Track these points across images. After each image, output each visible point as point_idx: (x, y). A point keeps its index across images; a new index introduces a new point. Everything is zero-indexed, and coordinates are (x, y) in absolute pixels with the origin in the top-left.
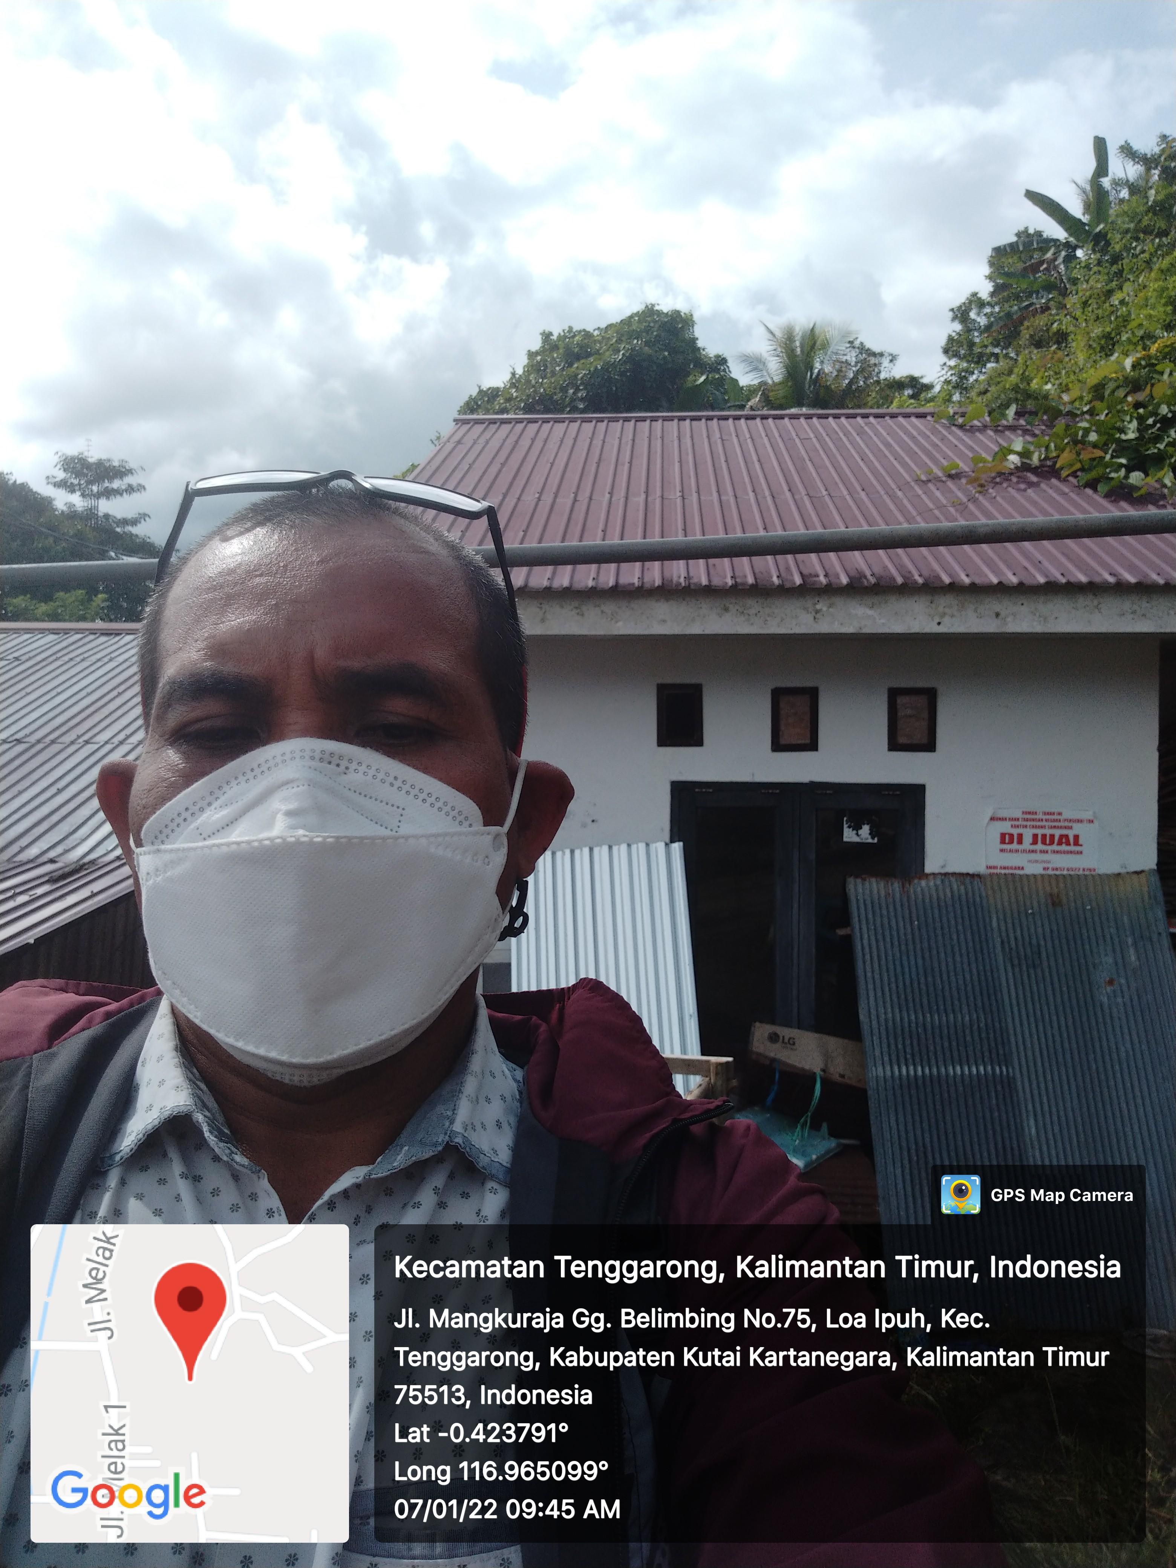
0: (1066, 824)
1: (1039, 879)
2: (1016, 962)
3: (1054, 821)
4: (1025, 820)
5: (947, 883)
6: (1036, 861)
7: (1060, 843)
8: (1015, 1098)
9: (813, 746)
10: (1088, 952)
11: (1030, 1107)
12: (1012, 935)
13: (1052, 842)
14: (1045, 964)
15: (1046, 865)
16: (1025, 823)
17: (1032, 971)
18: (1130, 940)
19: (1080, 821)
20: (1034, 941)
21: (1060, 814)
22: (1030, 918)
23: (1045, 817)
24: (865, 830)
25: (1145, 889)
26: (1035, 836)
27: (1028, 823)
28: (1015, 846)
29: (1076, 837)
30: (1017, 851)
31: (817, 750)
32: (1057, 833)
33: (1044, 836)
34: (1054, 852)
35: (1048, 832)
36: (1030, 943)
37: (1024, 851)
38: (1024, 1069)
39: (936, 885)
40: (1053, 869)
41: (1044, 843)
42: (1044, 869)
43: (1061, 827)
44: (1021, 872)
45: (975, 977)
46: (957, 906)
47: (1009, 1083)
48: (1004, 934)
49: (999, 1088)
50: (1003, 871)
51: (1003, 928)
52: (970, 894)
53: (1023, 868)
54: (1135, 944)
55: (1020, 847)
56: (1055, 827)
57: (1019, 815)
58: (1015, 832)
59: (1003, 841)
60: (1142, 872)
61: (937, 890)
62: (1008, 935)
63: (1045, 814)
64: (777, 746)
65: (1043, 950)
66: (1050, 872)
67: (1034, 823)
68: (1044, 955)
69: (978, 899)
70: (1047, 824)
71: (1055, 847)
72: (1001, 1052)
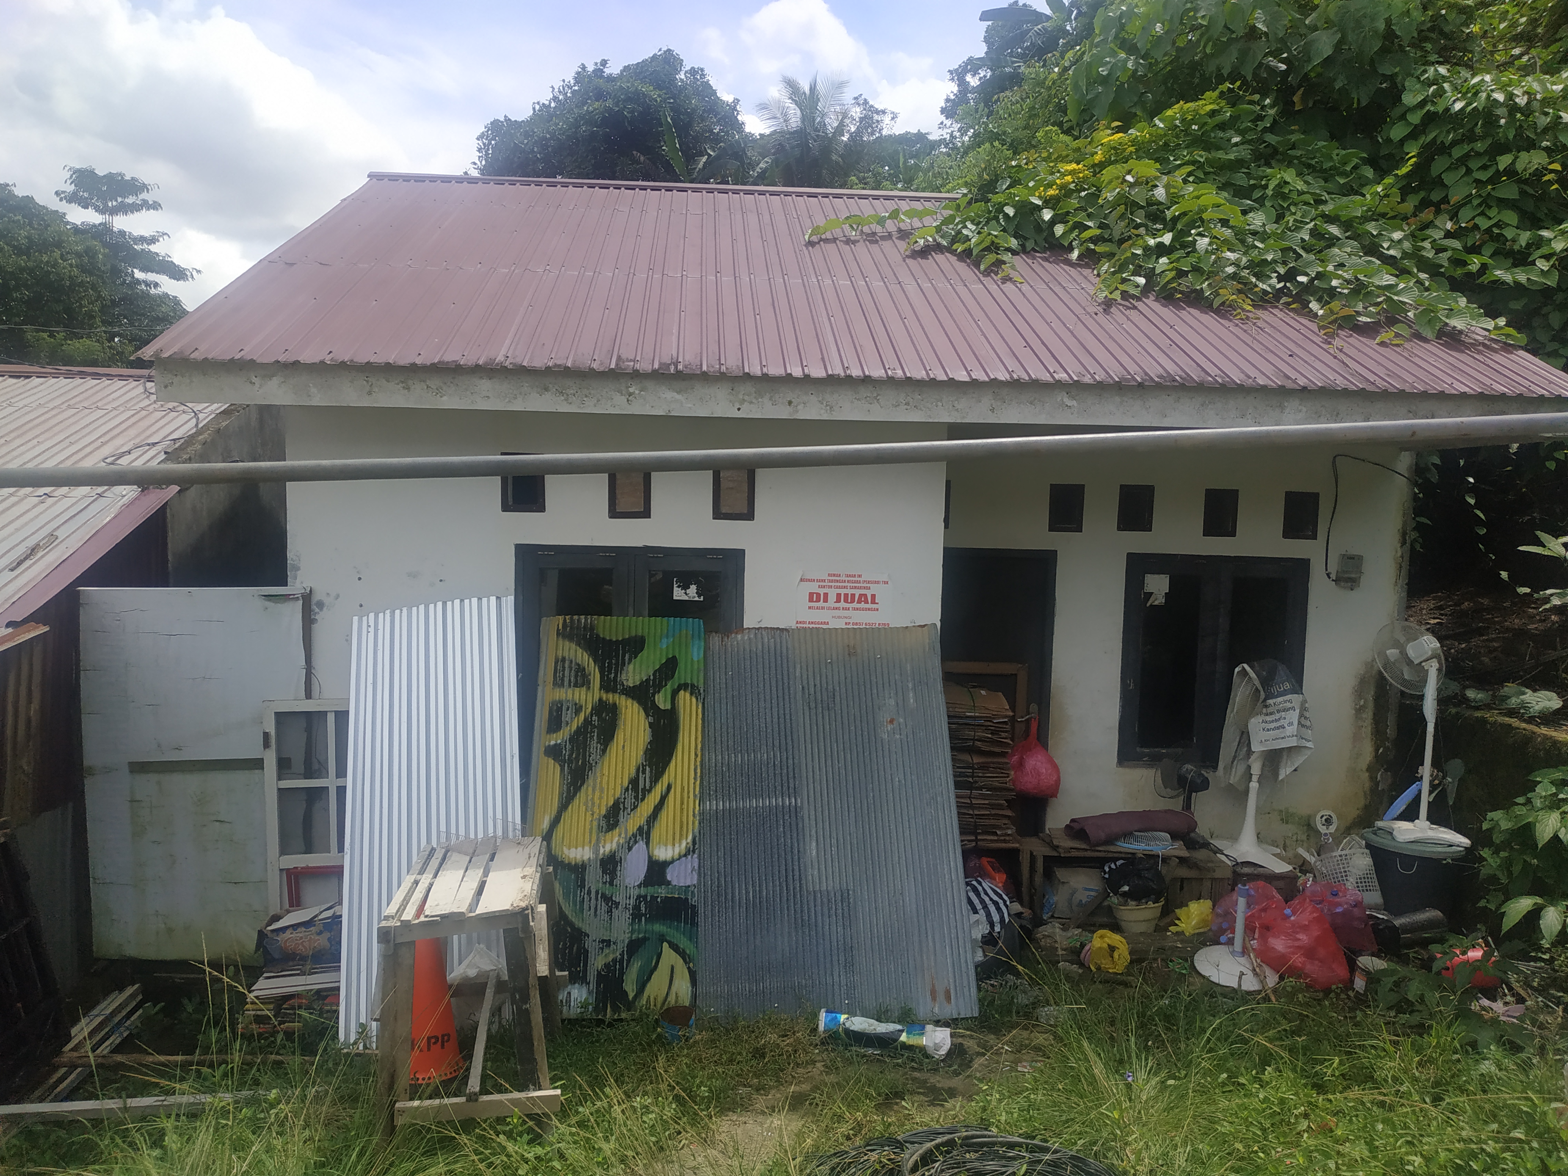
0: (865, 585)
1: (840, 631)
2: (813, 705)
3: (856, 582)
4: (830, 581)
5: (759, 636)
6: (839, 617)
7: (859, 602)
8: (800, 825)
9: (646, 513)
10: (875, 696)
11: (813, 832)
12: (812, 683)
13: (853, 601)
14: (838, 708)
15: (848, 621)
16: (830, 584)
17: (826, 713)
18: (910, 685)
19: (877, 582)
20: (830, 687)
21: (860, 576)
22: (829, 666)
23: (847, 579)
24: (693, 590)
25: (927, 641)
26: (839, 595)
27: (833, 584)
28: (821, 604)
29: (873, 596)
30: (823, 608)
31: (650, 517)
32: (858, 593)
33: (846, 595)
34: (854, 609)
35: (850, 592)
36: (827, 689)
37: (829, 608)
38: (812, 799)
39: (750, 639)
40: (853, 624)
41: (846, 601)
42: (846, 624)
43: (860, 588)
44: (824, 627)
45: (775, 720)
46: (766, 657)
47: (796, 811)
48: (805, 682)
49: (787, 817)
50: (811, 626)
51: (805, 677)
52: (778, 647)
53: (828, 623)
54: (914, 688)
55: (825, 605)
56: (855, 587)
57: (827, 578)
58: (822, 591)
59: (811, 600)
60: (925, 626)
61: (750, 643)
62: (808, 683)
63: (847, 576)
64: (614, 513)
65: (837, 694)
66: (850, 626)
67: (839, 584)
68: (838, 698)
69: (784, 651)
70: (849, 585)
71: (855, 605)
72: (792, 785)
